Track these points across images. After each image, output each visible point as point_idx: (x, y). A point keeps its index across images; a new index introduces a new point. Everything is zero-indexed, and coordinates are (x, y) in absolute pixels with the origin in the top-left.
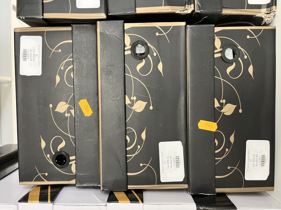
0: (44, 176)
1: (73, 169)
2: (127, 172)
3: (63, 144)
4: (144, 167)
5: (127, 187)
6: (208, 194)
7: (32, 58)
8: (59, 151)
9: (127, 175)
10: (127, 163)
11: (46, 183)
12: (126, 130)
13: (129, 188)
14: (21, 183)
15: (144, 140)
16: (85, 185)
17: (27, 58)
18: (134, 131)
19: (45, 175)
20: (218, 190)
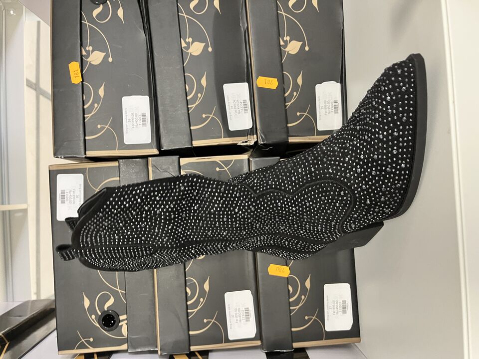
0: (88, 342)
1: (124, 331)
2: (189, 331)
3: (111, 302)
4: (208, 323)
5: (190, 349)
6: (285, 351)
7: (72, 200)
8: (106, 310)
9: (189, 335)
10: (188, 320)
11: (91, 350)
12: (185, 280)
13: (192, 350)
14: (61, 352)
15: (207, 291)
16: (139, 350)
17: (65, 200)
18: (195, 283)
19: (89, 340)
20: (296, 345)
